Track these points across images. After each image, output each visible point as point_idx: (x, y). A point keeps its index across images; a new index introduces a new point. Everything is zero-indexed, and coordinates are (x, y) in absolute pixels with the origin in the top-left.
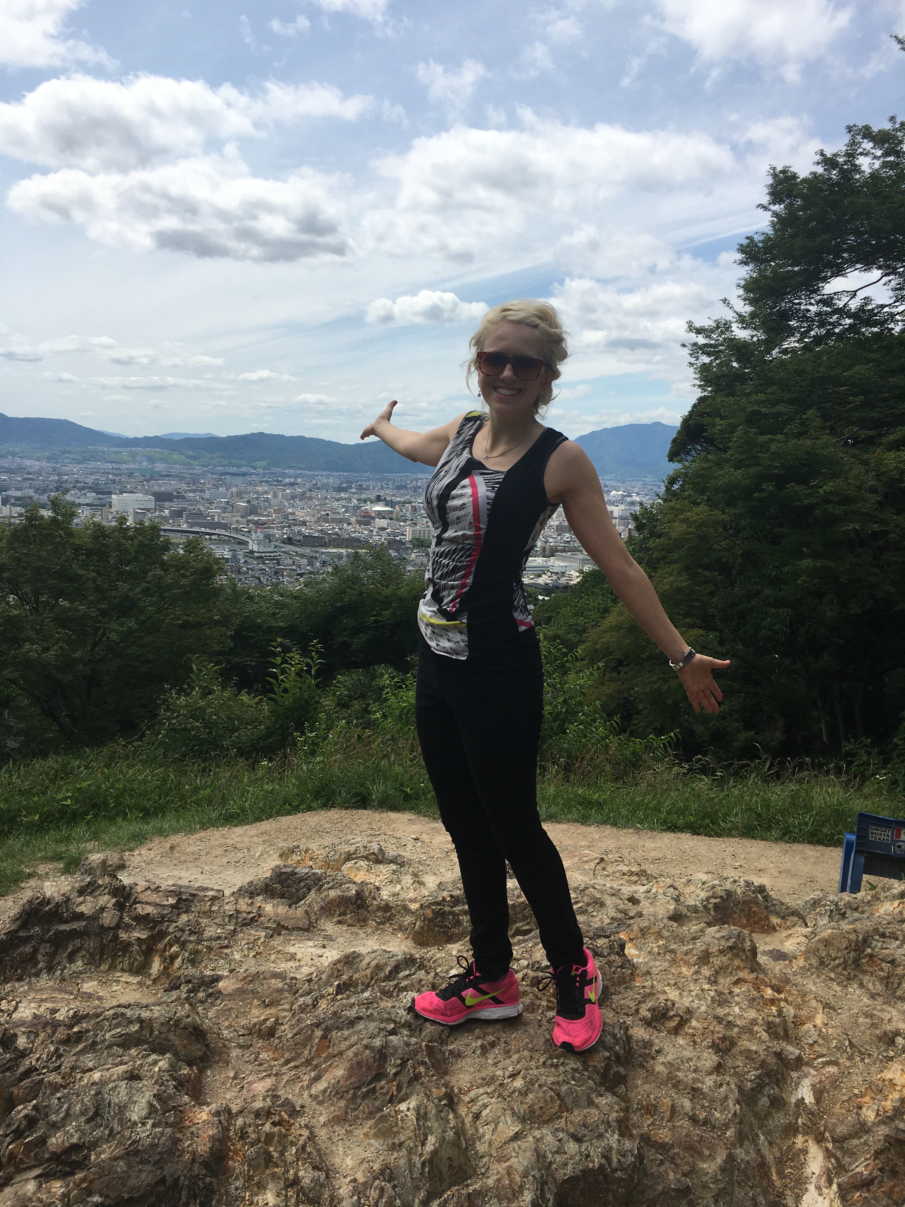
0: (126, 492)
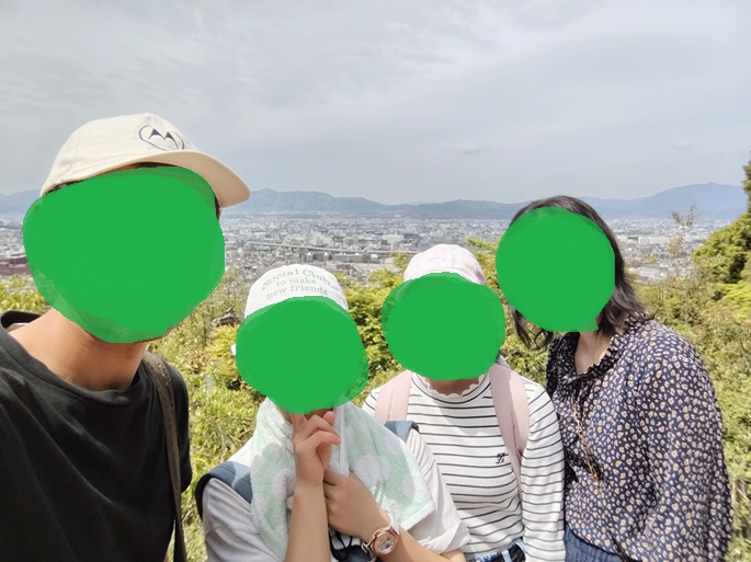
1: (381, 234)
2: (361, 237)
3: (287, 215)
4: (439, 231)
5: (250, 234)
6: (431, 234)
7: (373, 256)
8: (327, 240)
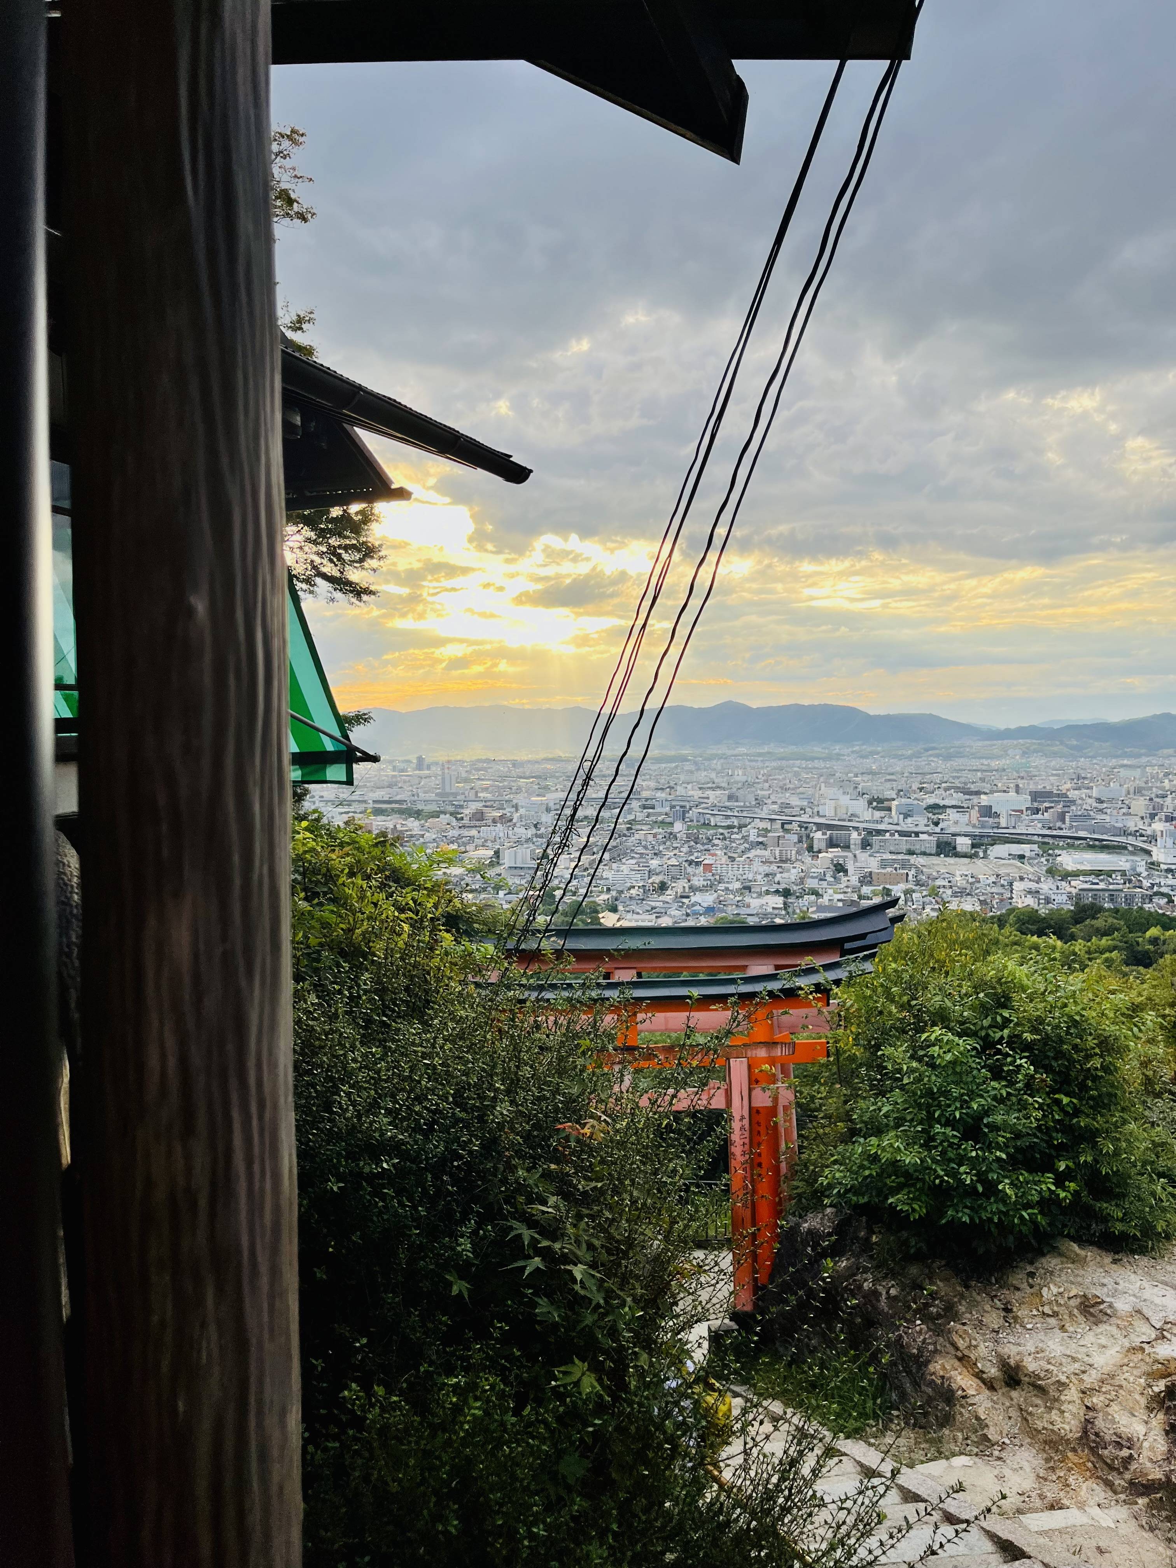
0: (996, 792)
1: (978, 793)
3: (769, 754)
5: (697, 794)
7: (960, 841)
8: (857, 806)
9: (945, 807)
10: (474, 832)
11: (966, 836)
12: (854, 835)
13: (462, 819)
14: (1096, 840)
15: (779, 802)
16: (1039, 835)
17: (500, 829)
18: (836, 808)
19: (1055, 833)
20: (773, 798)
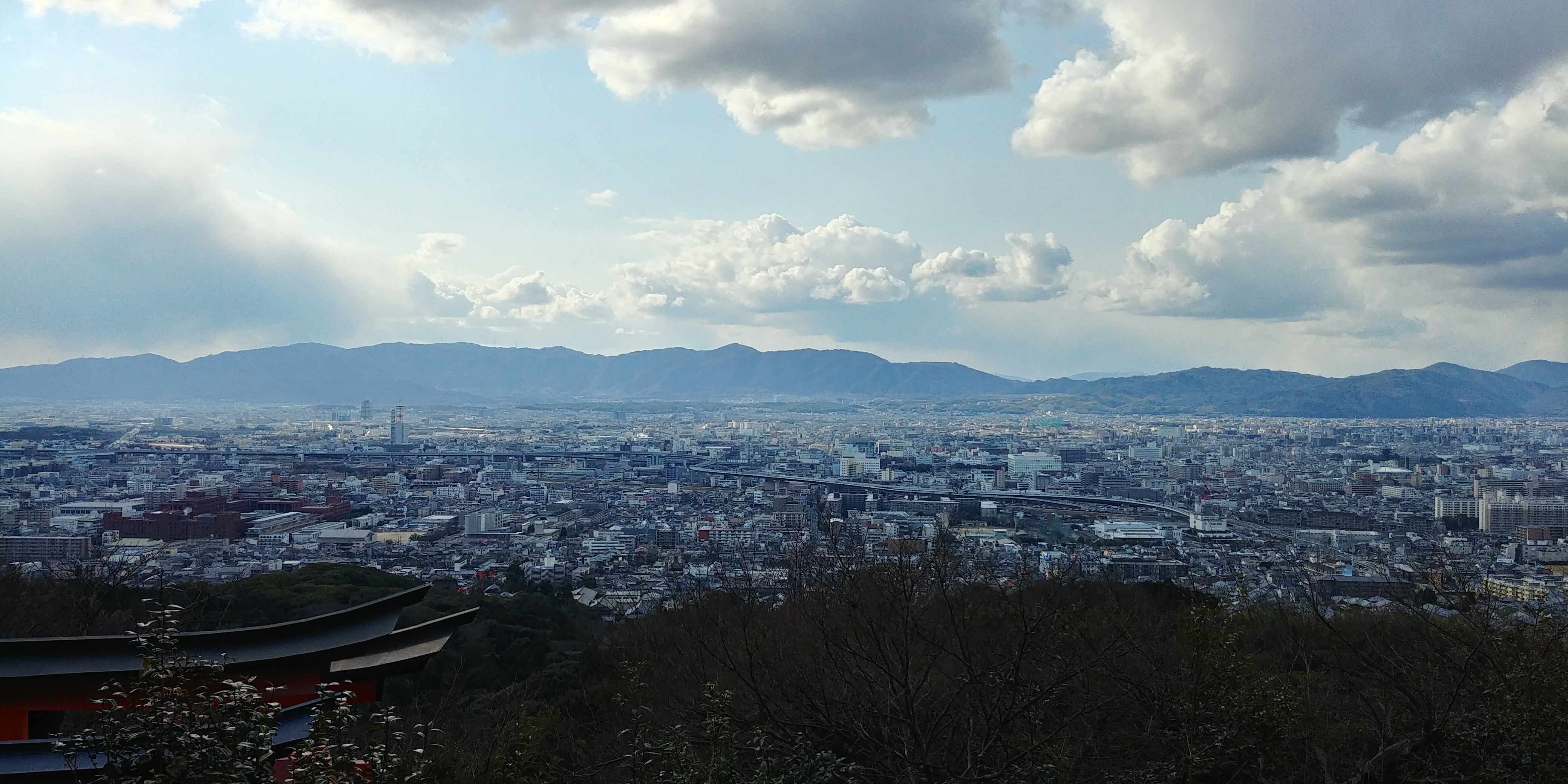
0: (1025, 450)
1: (1006, 452)
2: (955, 460)
3: (779, 404)
4: (1151, 445)
5: (695, 450)
6: (1131, 452)
7: (985, 505)
8: (873, 465)
9: (969, 467)
10: (428, 493)
11: (991, 499)
12: (870, 498)
13: (415, 477)
14: (1131, 505)
15: (788, 459)
16: (1070, 499)
17: (460, 491)
18: (850, 467)
19: (1087, 497)
20: (782, 454)
